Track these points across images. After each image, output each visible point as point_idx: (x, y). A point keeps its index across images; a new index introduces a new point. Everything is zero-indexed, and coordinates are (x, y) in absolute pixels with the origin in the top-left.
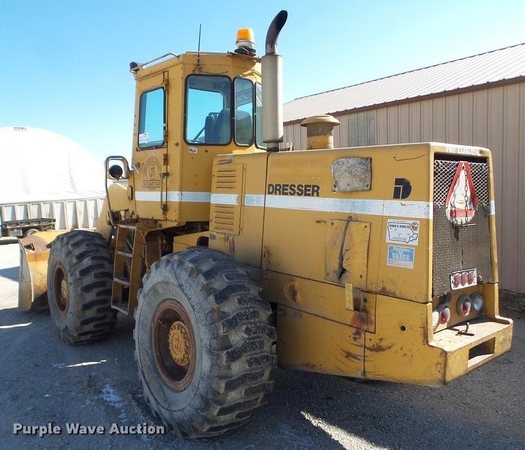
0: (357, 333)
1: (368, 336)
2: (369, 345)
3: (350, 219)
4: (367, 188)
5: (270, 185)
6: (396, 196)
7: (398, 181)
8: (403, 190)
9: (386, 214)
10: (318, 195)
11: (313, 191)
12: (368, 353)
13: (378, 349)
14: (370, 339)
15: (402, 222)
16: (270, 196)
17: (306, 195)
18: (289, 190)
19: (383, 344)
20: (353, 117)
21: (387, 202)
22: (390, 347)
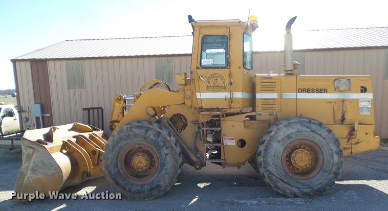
0: (349, 140)
1: (353, 140)
2: (353, 142)
3: (343, 101)
4: (349, 90)
5: (299, 89)
6: (362, 92)
7: (362, 87)
8: (364, 90)
9: (358, 98)
10: (327, 92)
11: (324, 91)
12: (353, 146)
13: (358, 143)
14: (354, 141)
15: (365, 100)
16: (300, 93)
17: (320, 92)
18: (311, 91)
19: (359, 141)
20: (158, 59)
21: (358, 94)
22: (362, 141)
